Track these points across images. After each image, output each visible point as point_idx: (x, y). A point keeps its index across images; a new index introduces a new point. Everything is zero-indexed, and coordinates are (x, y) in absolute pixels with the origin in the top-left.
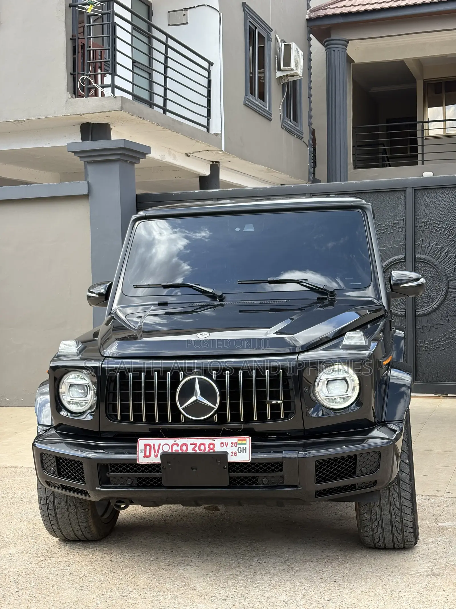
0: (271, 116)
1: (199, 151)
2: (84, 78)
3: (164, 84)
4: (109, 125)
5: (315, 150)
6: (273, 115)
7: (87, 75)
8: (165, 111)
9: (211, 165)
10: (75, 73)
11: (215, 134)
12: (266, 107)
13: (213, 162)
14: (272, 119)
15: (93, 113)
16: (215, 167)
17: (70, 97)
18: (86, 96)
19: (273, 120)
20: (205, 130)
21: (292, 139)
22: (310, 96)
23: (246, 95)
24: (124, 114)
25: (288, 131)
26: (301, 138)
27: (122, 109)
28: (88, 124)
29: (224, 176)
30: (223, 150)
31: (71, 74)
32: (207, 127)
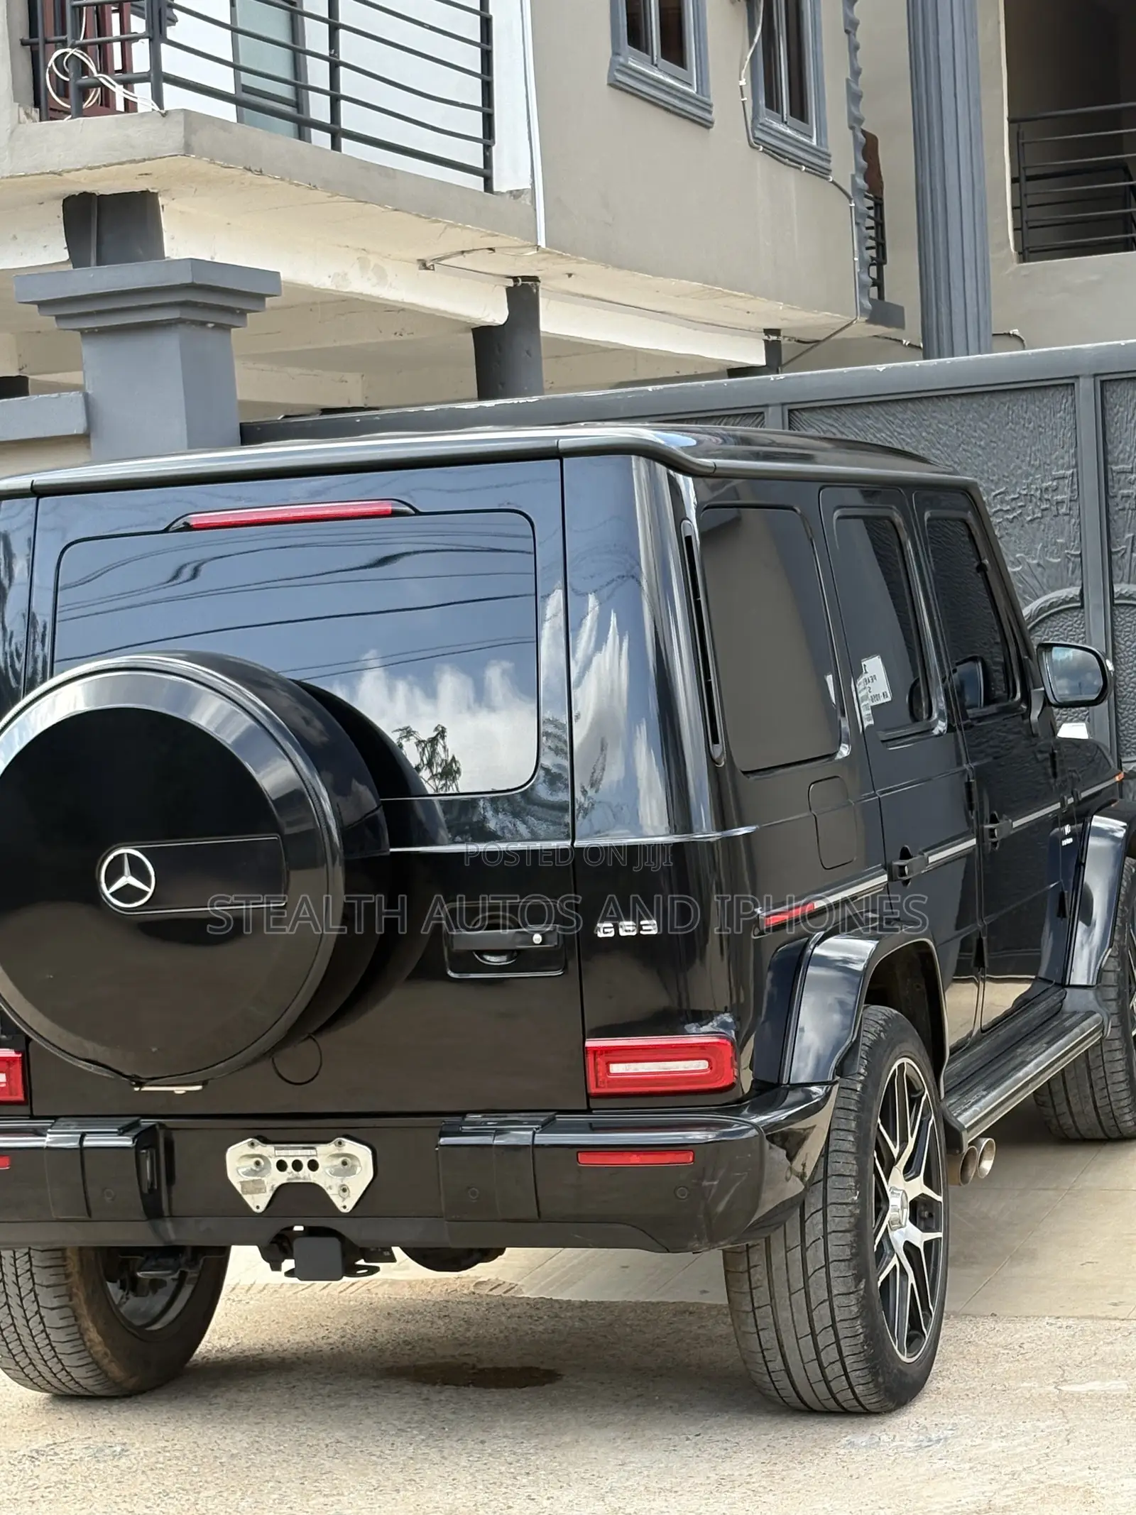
0: (710, 112)
1: (463, 252)
2: (65, 54)
3: (331, 48)
4: (155, 195)
5: (879, 206)
6: (714, 110)
7: (73, 47)
8: (337, 133)
9: (508, 289)
10: (34, 40)
11: (511, 192)
12: (690, 85)
13: (515, 279)
14: (712, 123)
15: (99, 167)
16: (523, 294)
17: (23, 116)
18: (73, 111)
19: (715, 124)
20: (477, 183)
21: (791, 179)
22: (851, 27)
23: (616, 53)
24: (198, 164)
25: (776, 153)
26: (823, 173)
27: (188, 149)
28: (86, 197)
29: (552, 319)
30: (542, 243)
31: (23, 43)
32: (486, 175)
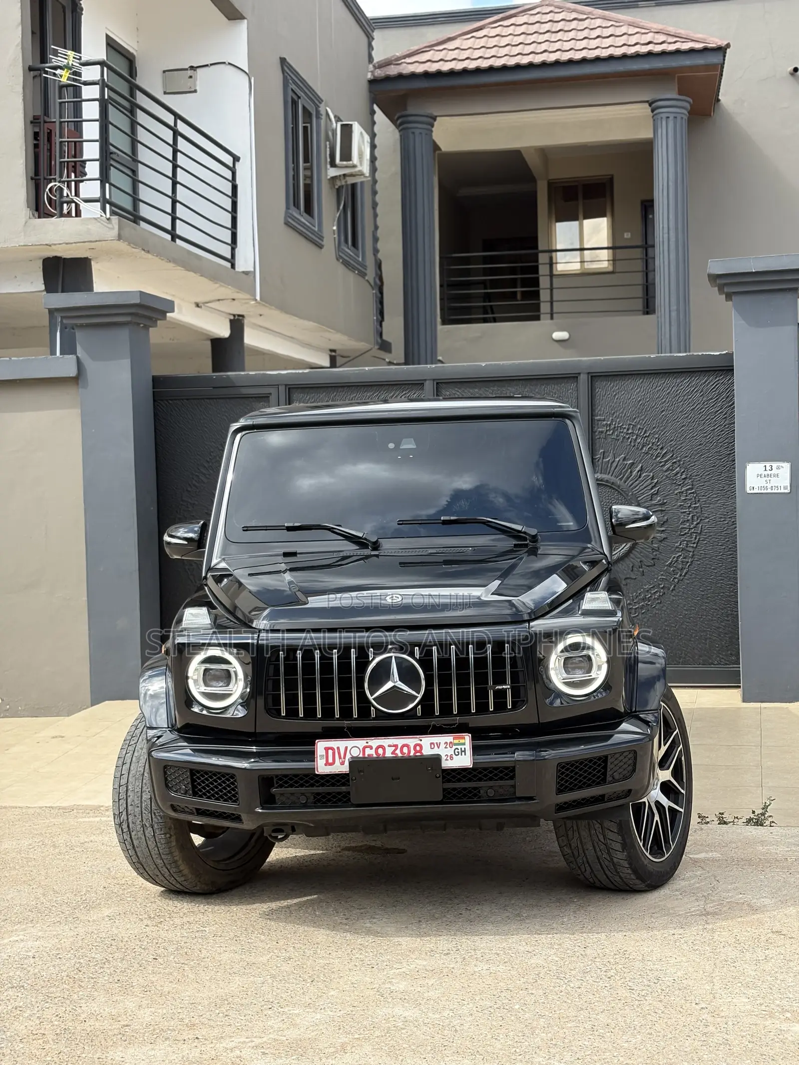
0: (323, 241)
1: (219, 300)
2: (55, 185)
3: (173, 193)
4: (90, 260)
5: (381, 293)
6: (325, 239)
7: (59, 182)
8: (174, 237)
9: (231, 321)
10: (37, 177)
11: (243, 272)
12: (314, 227)
13: (234, 316)
14: (323, 246)
15: (72, 243)
16: (237, 324)
17: (31, 216)
18: (58, 214)
19: (325, 247)
20: (229, 265)
21: (351, 277)
22: (375, 205)
23: (288, 208)
24: (123, 246)
25: (346, 264)
26: (363, 275)
27: (120, 237)
28: (57, 259)
29: (251, 338)
30: (258, 298)
31: (32, 179)
32: (232, 261)
